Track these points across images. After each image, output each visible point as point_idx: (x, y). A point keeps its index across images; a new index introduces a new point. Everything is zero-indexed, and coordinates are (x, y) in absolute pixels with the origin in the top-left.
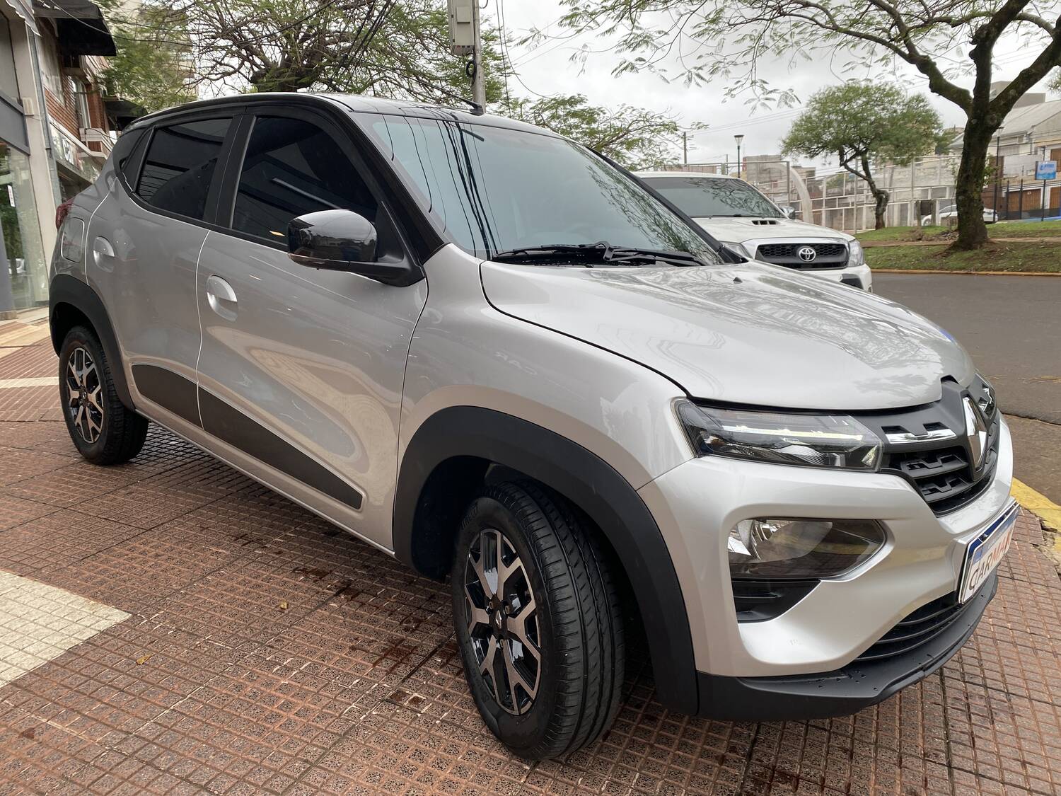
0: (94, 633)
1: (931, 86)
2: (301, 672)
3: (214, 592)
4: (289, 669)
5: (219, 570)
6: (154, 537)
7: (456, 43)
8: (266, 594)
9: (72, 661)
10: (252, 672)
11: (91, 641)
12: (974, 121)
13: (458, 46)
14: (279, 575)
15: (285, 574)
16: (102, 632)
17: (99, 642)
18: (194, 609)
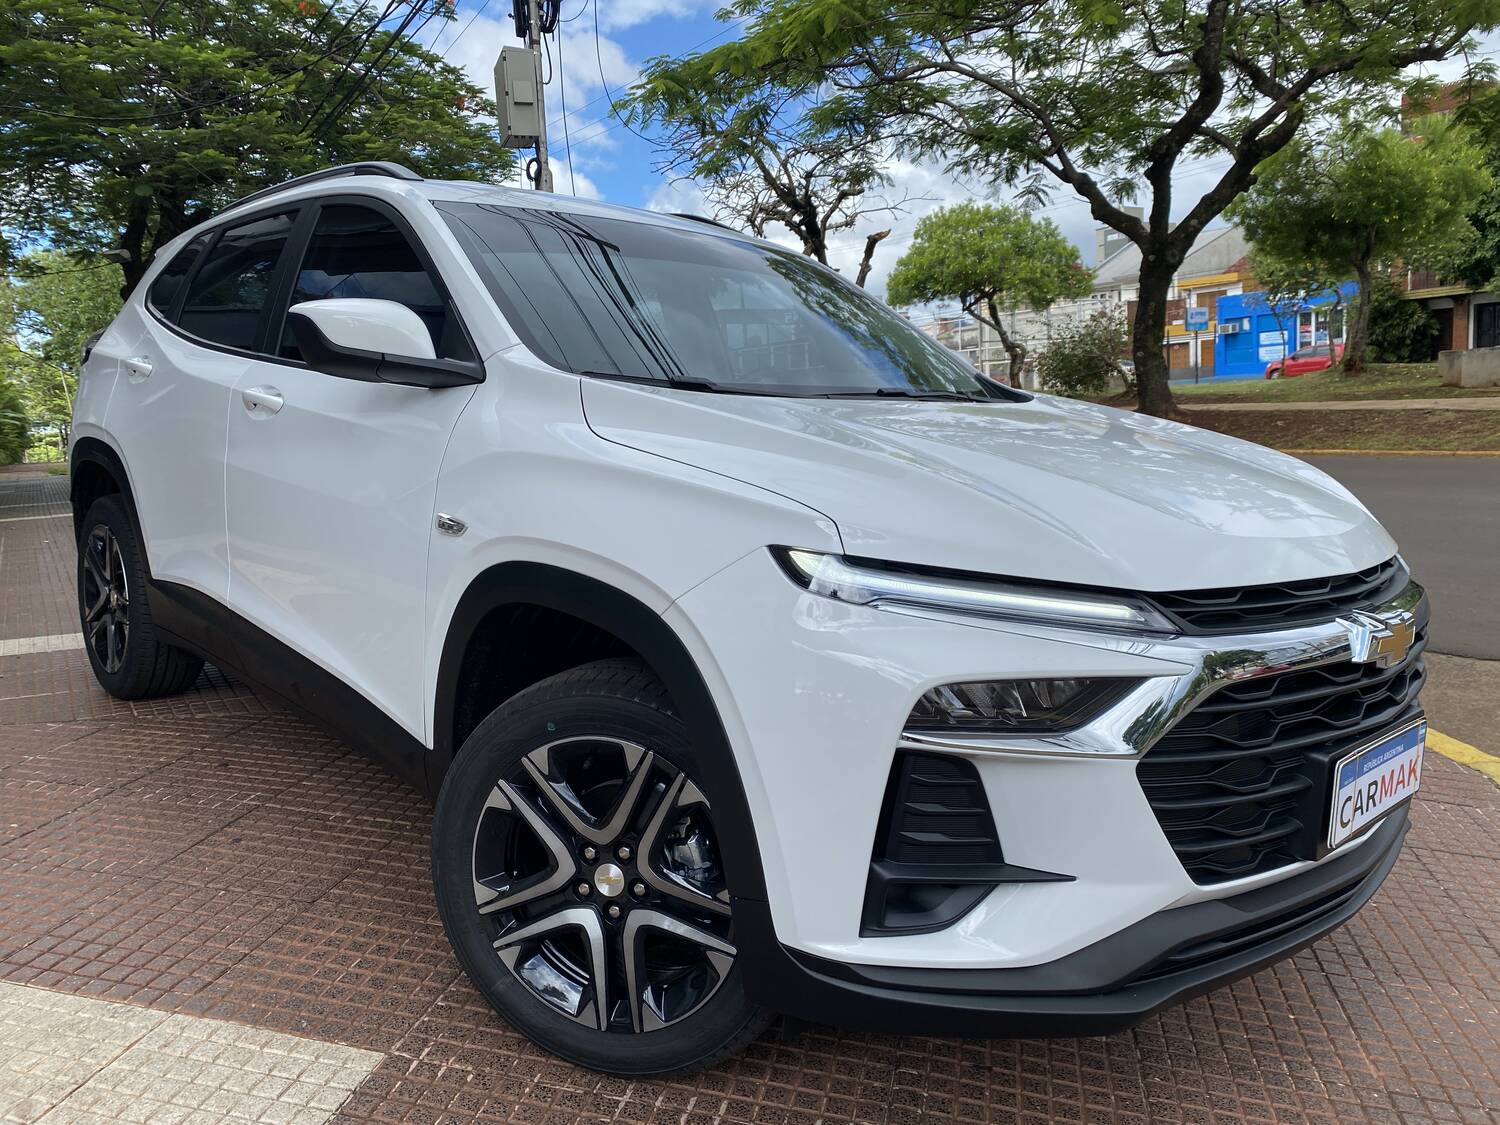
0: (342, 1096)
1: (1093, 212)
6: (330, 914)
7: (513, 132)
11: (346, 1110)
12: (1151, 258)
13: (516, 137)
16: (354, 1092)
17: (362, 1111)
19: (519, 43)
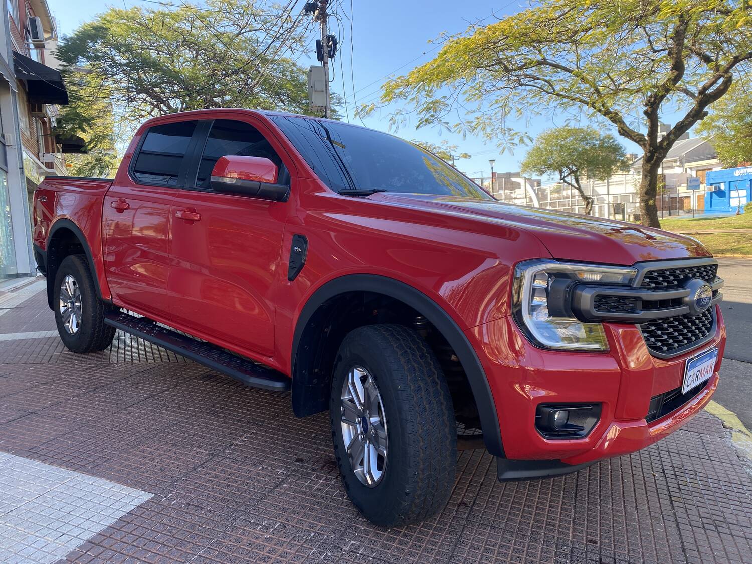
0: (133, 507)
1: (619, 132)
2: (275, 529)
3: (205, 478)
4: (267, 528)
6: (154, 442)
7: (314, 104)
9: (124, 526)
10: (244, 530)
11: (132, 512)
12: (649, 155)
13: (315, 106)
14: (244, 466)
15: (248, 466)
16: (138, 507)
17: (138, 514)
18: (195, 491)
19: (319, 64)
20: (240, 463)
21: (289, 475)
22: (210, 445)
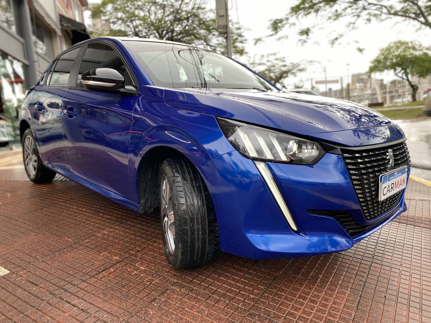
5: (64, 249)
7: (219, 24)
8: (80, 262)
14: (91, 252)
15: (94, 252)
20: (90, 249)
21: (121, 261)
22: (78, 235)
